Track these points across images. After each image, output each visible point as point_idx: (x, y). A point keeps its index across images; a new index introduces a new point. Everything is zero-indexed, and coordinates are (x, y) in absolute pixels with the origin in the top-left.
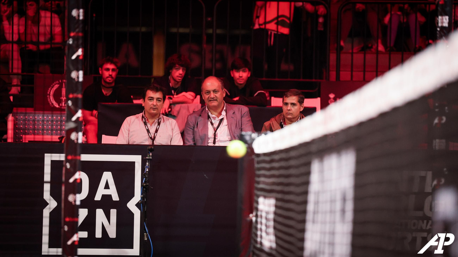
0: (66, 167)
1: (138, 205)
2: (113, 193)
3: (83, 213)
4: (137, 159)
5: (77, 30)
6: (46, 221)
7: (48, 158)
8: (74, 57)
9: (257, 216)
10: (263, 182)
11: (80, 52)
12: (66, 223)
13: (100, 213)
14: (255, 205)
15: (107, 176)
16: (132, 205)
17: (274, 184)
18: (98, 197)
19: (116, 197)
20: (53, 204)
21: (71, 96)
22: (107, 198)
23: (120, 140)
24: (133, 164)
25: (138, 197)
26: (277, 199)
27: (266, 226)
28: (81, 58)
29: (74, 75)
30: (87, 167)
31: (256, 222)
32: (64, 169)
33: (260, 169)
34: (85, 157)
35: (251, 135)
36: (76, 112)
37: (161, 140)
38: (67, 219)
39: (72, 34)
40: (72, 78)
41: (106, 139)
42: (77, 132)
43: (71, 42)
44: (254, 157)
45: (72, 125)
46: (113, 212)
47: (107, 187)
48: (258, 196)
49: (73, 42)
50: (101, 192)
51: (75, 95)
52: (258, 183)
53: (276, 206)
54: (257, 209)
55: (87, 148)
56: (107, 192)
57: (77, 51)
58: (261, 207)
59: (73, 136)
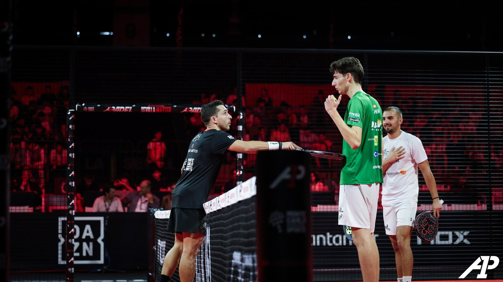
0: (67, 226)
1: (103, 240)
2: (91, 235)
3: (77, 245)
4: (101, 219)
5: (72, 163)
6: (60, 248)
7: (61, 219)
8: (70, 175)
9: (157, 247)
10: (160, 233)
11: (73, 173)
12: (68, 253)
13: (85, 244)
14: (156, 242)
15: (88, 227)
16: (100, 240)
17: (165, 234)
18: (84, 237)
19: (92, 237)
20: (62, 240)
21: (69, 193)
22: (88, 237)
23: (94, 209)
24: (99, 222)
25: (102, 236)
26: (167, 242)
27: (162, 250)
28: (73, 176)
29: (70, 183)
30: (78, 223)
31: (157, 250)
32: (66, 227)
33: (158, 229)
34: (76, 219)
35: (153, 210)
36: (72, 201)
37: (112, 209)
38: (68, 251)
39: (69, 165)
40: (70, 185)
41: (88, 210)
42: (72, 210)
43: (69, 169)
44: (155, 220)
45: (70, 207)
46: (91, 244)
47: (88, 232)
48: (158, 239)
49: (70, 168)
50: (85, 235)
51: (71, 193)
52: (158, 232)
53: (166, 245)
54: (157, 244)
55: (77, 214)
56: (88, 234)
57: (72, 172)
58: (159, 244)
59: (70, 212)
